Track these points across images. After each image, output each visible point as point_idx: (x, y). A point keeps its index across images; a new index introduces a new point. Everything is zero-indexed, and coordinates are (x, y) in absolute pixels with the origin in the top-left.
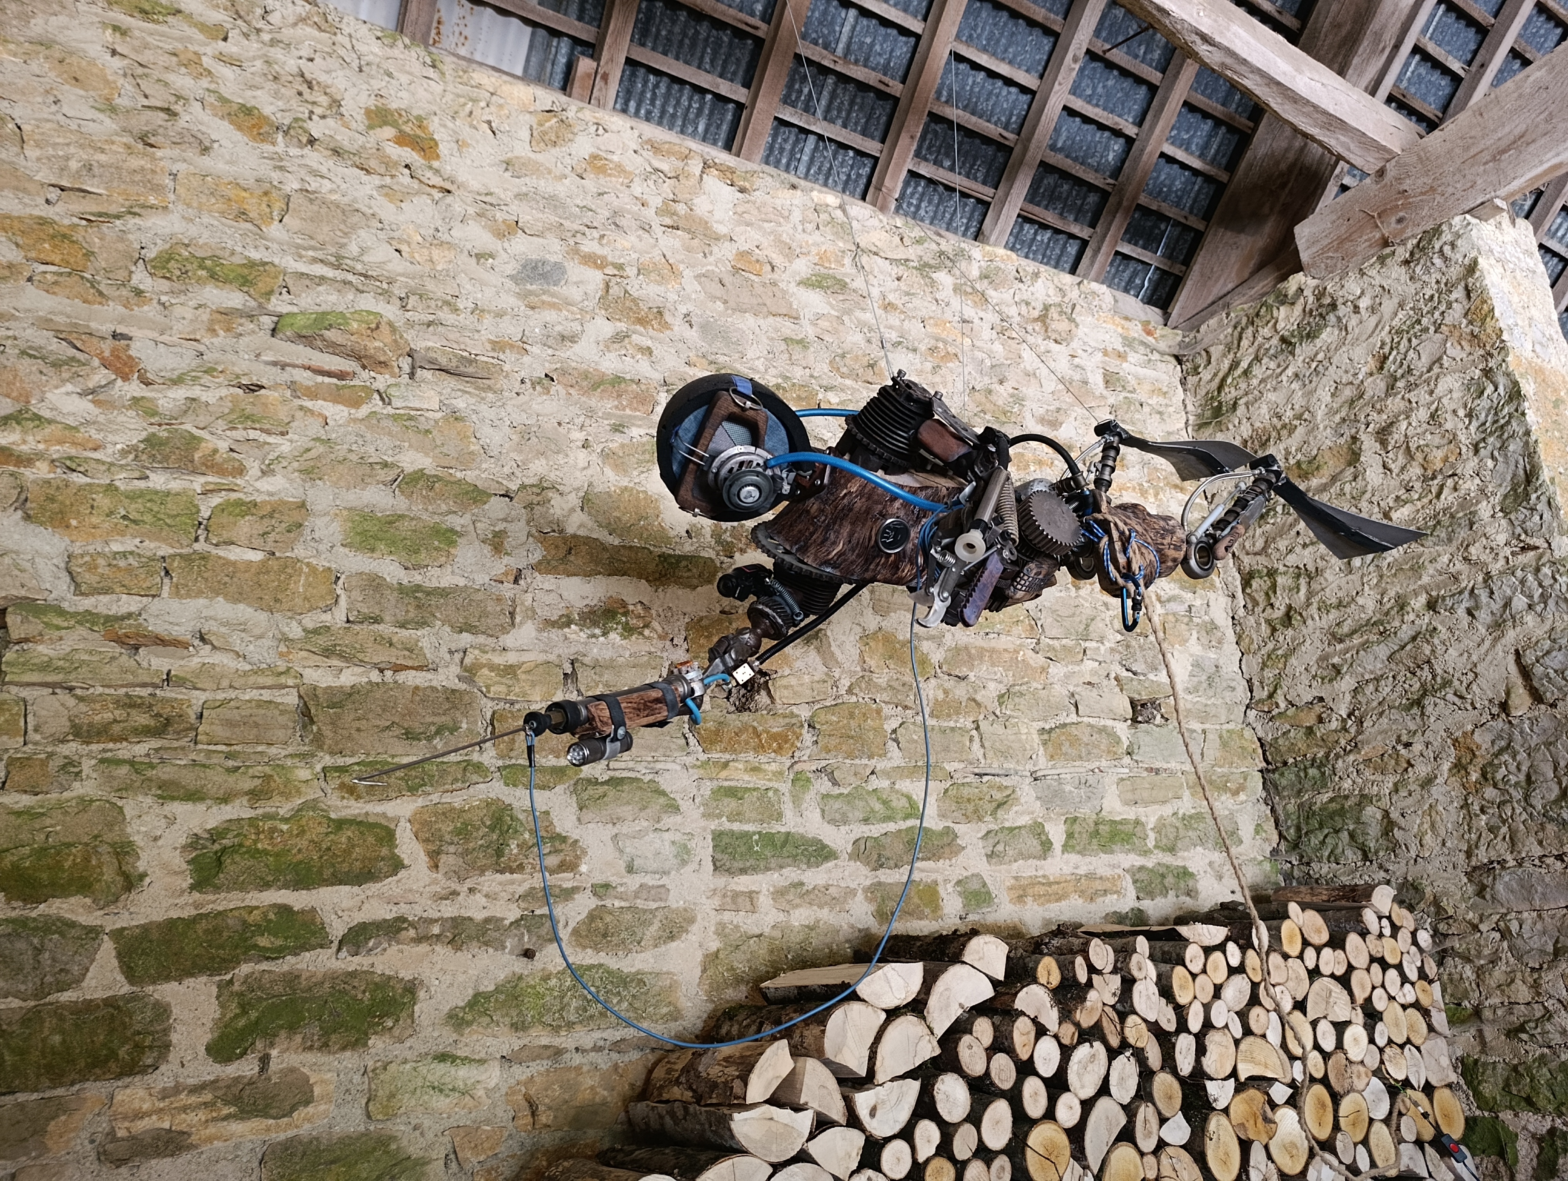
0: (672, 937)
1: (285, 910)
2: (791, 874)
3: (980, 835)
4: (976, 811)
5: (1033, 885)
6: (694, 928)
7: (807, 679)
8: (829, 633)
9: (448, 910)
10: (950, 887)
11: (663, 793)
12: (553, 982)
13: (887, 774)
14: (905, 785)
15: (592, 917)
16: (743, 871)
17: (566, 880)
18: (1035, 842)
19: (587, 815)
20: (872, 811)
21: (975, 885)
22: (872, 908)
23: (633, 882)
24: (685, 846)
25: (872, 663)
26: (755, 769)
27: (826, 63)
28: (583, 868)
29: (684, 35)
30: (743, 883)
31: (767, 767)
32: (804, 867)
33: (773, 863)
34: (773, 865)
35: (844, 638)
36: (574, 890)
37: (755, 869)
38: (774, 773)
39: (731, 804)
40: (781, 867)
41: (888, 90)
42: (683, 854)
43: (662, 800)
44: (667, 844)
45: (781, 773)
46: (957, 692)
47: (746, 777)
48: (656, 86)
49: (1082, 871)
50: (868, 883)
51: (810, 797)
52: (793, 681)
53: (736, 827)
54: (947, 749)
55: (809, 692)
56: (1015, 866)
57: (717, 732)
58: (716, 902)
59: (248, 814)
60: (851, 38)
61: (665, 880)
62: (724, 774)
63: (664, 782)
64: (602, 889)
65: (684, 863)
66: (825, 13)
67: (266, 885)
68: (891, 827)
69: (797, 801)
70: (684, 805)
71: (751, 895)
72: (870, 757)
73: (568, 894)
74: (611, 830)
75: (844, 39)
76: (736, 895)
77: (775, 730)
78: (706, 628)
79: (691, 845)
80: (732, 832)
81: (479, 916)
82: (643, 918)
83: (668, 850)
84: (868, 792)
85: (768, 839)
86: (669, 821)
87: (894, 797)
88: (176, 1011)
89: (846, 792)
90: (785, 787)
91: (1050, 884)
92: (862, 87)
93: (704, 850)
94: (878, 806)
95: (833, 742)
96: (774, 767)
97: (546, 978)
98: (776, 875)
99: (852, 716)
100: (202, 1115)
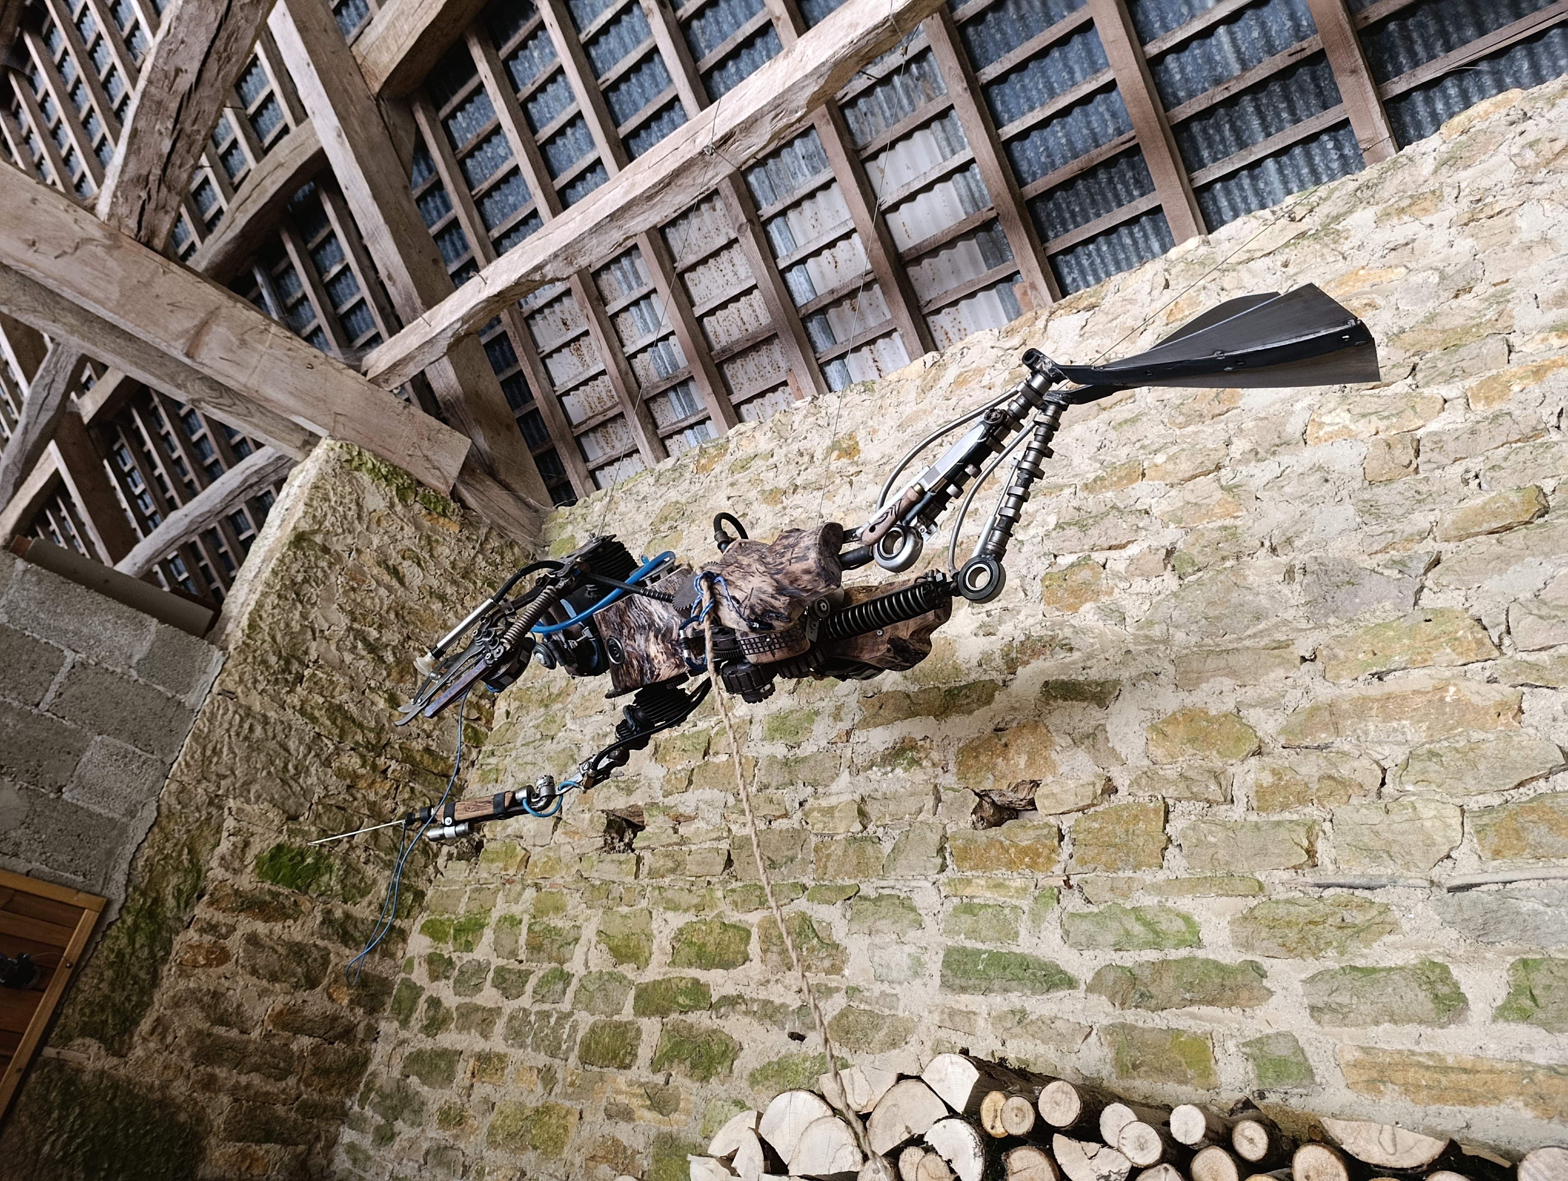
0: (894, 1045)
1: (696, 982)
2: (1015, 999)
3: (1303, 976)
4: (1303, 939)
5: (1406, 1066)
6: (913, 1039)
7: (1071, 784)
8: (1108, 728)
9: (763, 995)
10: (1231, 1045)
11: (913, 909)
12: (808, 1064)
13: (1157, 889)
14: (1185, 903)
15: (843, 1014)
16: (963, 989)
17: (834, 981)
18: (1421, 995)
19: (855, 927)
20: (1128, 933)
21: (1282, 1050)
22: (1109, 1053)
23: (878, 988)
24: (919, 960)
25: (1159, 753)
26: (999, 886)
27: (1218, 98)
28: (846, 972)
29: (1092, 196)
30: (965, 1001)
31: (1012, 883)
32: (1029, 993)
33: (997, 984)
34: (996, 987)
35: (1126, 730)
36: (837, 990)
37: (974, 989)
38: (1017, 890)
39: (967, 920)
40: (1006, 990)
41: (1308, 52)
42: (917, 968)
43: (912, 916)
44: (905, 956)
45: (1025, 889)
46: (1303, 770)
47: (988, 895)
48: (1098, 250)
49: (1540, 1058)
50: (1106, 1022)
51: (1053, 915)
52: (1056, 789)
53: (970, 944)
54: (1262, 852)
55: (1073, 798)
56: (1373, 1030)
57: (965, 850)
58: (936, 1018)
59: (695, 919)
60: (1238, 51)
61: (898, 990)
62: (968, 891)
63: (918, 900)
64: (852, 991)
65: (916, 974)
66: (1195, 58)
67: (690, 964)
68: (1152, 955)
69: (1037, 919)
70: (928, 921)
71: (970, 1014)
72: (1136, 868)
73: (829, 992)
74: (867, 940)
75: (1232, 58)
76: (953, 1013)
77: (1025, 843)
78: (975, 749)
79: (925, 958)
80: (964, 949)
81: (777, 1001)
82: (875, 1020)
83: (906, 962)
84: (1124, 911)
85: (995, 958)
86: (913, 934)
87: (1163, 917)
88: (644, 1036)
89: (1096, 910)
90: (1026, 904)
91: (1446, 1070)
92: (1284, 75)
93: (934, 964)
94: (1138, 929)
95: (1092, 852)
96: (1018, 883)
97: (805, 1060)
98: (999, 999)
99: (1119, 818)
100: (640, 1102)
